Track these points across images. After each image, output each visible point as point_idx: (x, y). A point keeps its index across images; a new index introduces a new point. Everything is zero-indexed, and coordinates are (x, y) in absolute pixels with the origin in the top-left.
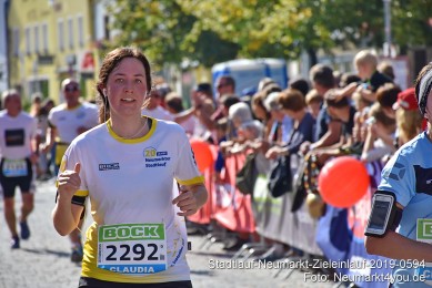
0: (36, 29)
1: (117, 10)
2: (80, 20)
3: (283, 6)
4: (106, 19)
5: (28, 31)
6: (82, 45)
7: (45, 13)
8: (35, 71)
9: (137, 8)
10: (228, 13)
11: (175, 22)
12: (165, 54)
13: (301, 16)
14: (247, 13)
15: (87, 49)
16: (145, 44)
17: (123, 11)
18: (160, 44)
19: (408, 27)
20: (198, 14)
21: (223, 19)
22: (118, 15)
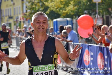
0: (8, 9)
1: (29, 5)
2: (20, 7)
4: (26, 7)
5: (6, 10)
6: (20, 14)
7: (11, 6)
8: (8, 21)
9: (34, 4)
10: (57, 6)
11: (44, 8)
13: (76, 7)
14: (62, 6)
19: (104, 10)
20: (49, 6)
21: (56, 8)
22: (29, 6)
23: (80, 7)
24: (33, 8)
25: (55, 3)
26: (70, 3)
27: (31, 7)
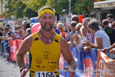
1: (6, 3)
3: (48, 2)
9: (11, 3)
10: (34, 4)
11: (21, 6)
13: (53, 5)
14: (39, 4)
16: (13, 12)
17: (7, 3)
18: (17, 12)
20: (27, 4)
21: (33, 6)
22: (6, 5)
23: (57, 5)
24: (11, 6)
25: (32, 2)
26: (47, 1)
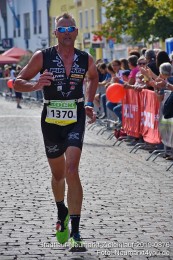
2: (92, 11)
6: (93, 26)
7: (72, 7)
12: (138, 33)
15: (96, 29)
27: (115, 9)
